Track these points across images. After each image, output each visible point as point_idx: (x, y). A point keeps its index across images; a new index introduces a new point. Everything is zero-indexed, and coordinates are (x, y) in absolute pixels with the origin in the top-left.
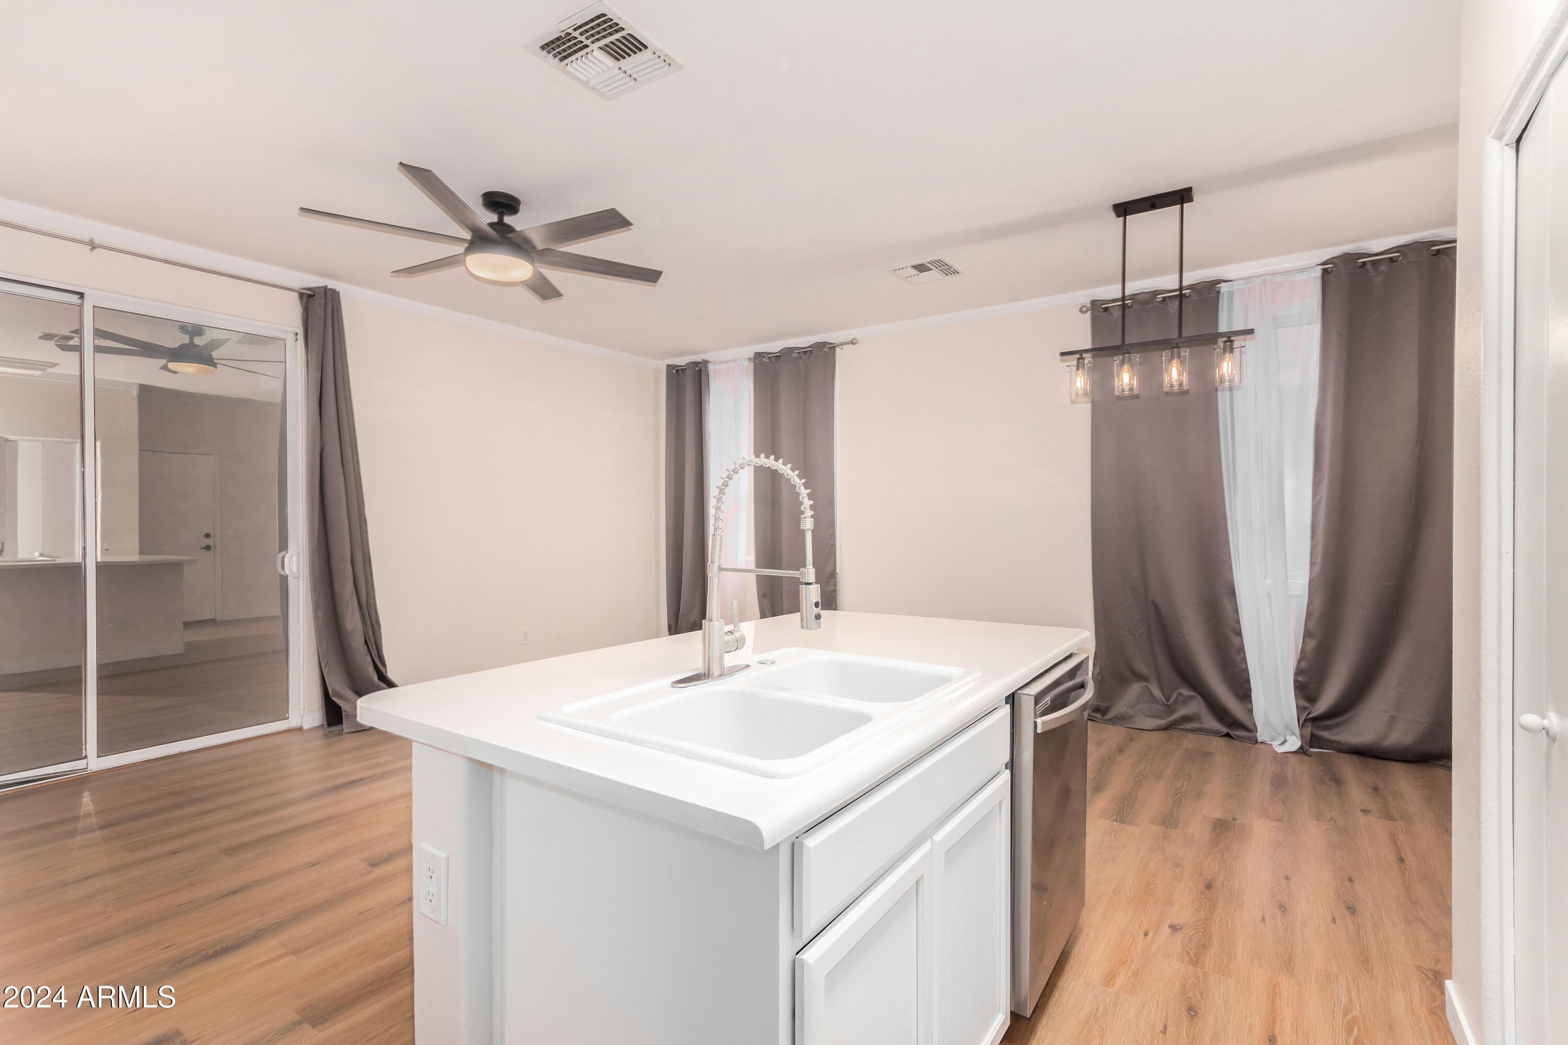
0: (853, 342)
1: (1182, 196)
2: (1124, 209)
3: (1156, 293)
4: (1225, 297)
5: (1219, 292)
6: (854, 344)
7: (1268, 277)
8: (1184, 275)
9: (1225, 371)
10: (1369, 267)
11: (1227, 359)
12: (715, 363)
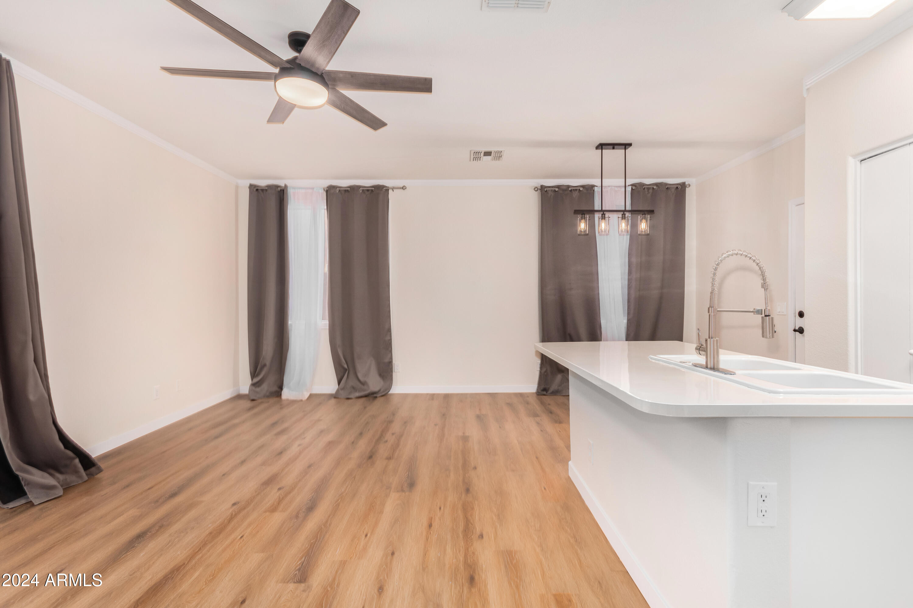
0: (404, 188)
1: (626, 146)
2: (601, 146)
3: (568, 186)
4: (597, 192)
5: (594, 190)
6: (404, 189)
7: (613, 187)
8: (627, 180)
9: (642, 227)
10: (646, 190)
11: (643, 222)
12: (294, 188)
